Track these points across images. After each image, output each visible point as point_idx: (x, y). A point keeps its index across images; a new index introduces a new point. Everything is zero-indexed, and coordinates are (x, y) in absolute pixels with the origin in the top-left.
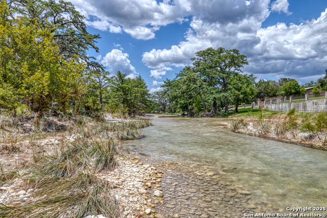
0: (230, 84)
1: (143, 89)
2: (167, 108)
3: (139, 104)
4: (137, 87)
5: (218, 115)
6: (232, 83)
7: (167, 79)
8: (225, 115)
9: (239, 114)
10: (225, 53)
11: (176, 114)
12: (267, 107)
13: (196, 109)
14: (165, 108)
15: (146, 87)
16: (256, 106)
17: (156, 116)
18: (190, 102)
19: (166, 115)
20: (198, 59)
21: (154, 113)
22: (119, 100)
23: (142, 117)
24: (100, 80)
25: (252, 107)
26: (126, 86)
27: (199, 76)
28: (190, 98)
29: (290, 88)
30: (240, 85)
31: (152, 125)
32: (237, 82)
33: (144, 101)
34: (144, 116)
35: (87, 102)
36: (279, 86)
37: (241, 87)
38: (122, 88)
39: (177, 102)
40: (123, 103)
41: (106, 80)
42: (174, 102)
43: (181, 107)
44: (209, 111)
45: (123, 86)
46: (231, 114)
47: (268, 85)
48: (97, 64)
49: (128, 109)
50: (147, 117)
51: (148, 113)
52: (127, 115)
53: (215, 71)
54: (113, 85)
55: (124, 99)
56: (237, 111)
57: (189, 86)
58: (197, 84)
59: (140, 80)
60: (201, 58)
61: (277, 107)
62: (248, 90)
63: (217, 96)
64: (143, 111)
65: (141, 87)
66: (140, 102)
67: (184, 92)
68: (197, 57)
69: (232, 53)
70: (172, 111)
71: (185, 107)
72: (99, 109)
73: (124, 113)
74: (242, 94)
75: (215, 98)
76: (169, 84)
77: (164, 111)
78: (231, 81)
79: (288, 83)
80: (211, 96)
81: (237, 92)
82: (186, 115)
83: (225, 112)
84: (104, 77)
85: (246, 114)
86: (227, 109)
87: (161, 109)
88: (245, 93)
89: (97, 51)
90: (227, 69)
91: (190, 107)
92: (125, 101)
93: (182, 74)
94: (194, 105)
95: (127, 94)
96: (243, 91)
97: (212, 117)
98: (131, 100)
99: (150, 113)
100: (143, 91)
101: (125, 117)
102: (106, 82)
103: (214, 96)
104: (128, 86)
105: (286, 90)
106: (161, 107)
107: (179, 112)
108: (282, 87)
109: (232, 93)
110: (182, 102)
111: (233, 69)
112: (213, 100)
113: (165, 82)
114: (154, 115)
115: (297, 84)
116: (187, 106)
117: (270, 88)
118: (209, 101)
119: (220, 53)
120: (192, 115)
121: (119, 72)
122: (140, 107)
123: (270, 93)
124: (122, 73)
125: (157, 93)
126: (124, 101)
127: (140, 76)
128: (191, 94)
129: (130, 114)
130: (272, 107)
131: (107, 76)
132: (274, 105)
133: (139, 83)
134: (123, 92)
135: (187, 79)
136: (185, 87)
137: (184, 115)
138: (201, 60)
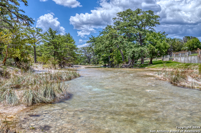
0: (147, 40)
1: (72, 44)
2: (91, 60)
3: (68, 56)
4: (67, 42)
5: (136, 66)
6: (148, 39)
7: (92, 36)
8: (142, 66)
9: (154, 66)
10: (142, 14)
11: (99, 66)
12: (177, 60)
13: (116, 61)
14: (89, 60)
15: (74, 43)
16: (166, 59)
17: (83, 67)
18: (111, 55)
19: (91, 66)
20: (118, 19)
21: (81, 64)
22: (50, 53)
23: (71, 68)
24: (34, 36)
25: (163, 60)
26: (57, 40)
27: (120, 33)
28: (111, 52)
29: (193, 44)
30: (155, 41)
31: (80, 76)
32: (153, 38)
33: (73, 55)
34: (72, 67)
35: (14, 54)
36: (183, 42)
37: (156, 43)
38: (53, 43)
39: (100, 55)
40: (54, 55)
41: (39, 36)
42: (98, 56)
43: (103, 60)
44: (127, 63)
45: (53, 40)
46: (146, 65)
47: (175, 42)
48: (26, 17)
49: (58, 60)
50: (75, 68)
51: (76, 64)
52: (57, 66)
53: (134, 29)
54: (45, 40)
55: (55, 52)
56: (151, 63)
57: (112, 41)
58: (118, 40)
59: (69, 37)
60: (121, 18)
61: (186, 59)
62: (162, 44)
63: (136, 50)
64: (72, 63)
65: (70, 42)
66: (69, 55)
67: (107, 47)
68: (117, 17)
69: (148, 13)
70: (96, 63)
71: (106, 60)
72: (28, 60)
73: (55, 65)
74: (156, 48)
75: (134, 51)
76: (93, 40)
77: (89, 63)
78: (148, 37)
79: (191, 40)
80: (130, 50)
81: (152, 46)
82: (106, 66)
83: (142, 63)
84: (38, 33)
85: (160, 65)
86: (142, 61)
87: (87, 61)
88: (159, 48)
89: (26, 4)
90: (143, 28)
91: (110, 60)
92: (56, 54)
93: (105, 31)
94: (114, 58)
95: (57, 48)
96: (157, 46)
97: (130, 68)
98: (61, 53)
99: (77, 64)
100: (72, 45)
101: (55, 68)
102: (39, 37)
103: (133, 50)
104: (58, 41)
105: (190, 45)
106: (87, 59)
107: (101, 64)
108: (186, 43)
109: (148, 47)
110: (104, 55)
111: (147, 28)
112: (132, 53)
113: (90, 39)
114: (80, 66)
115: (198, 41)
116: (108, 58)
117: (176, 44)
118: (129, 54)
119: (137, 14)
120: (112, 66)
121: (50, 28)
122: (69, 59)
123: (176, 48)
124: (53, 30)
125: (84, 48)
126: (54, 54)
127: (69, 34)
128: (112, 49)
129: (60, 65)
130: (182, 59)
131: (40, 33)
132: (184, 58)
133: (68, 39)
134: (54, 46)
135: (110, 36)
136: (108, 42)
137: (105, 66)
138: (121, 19)
